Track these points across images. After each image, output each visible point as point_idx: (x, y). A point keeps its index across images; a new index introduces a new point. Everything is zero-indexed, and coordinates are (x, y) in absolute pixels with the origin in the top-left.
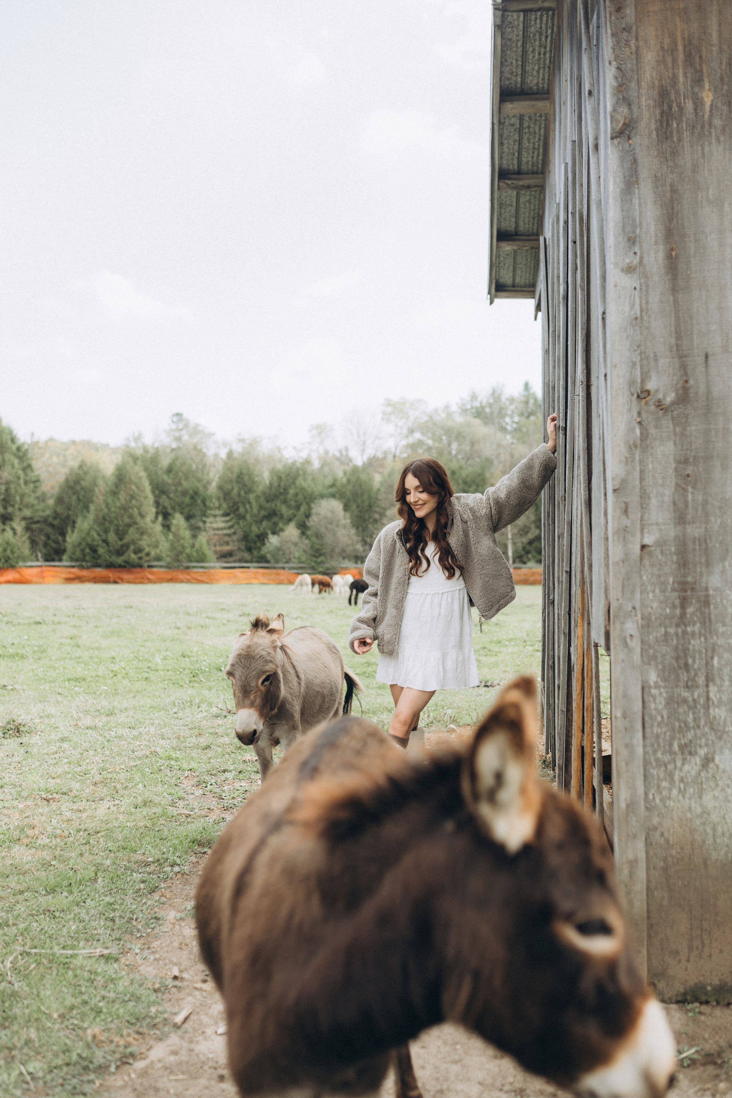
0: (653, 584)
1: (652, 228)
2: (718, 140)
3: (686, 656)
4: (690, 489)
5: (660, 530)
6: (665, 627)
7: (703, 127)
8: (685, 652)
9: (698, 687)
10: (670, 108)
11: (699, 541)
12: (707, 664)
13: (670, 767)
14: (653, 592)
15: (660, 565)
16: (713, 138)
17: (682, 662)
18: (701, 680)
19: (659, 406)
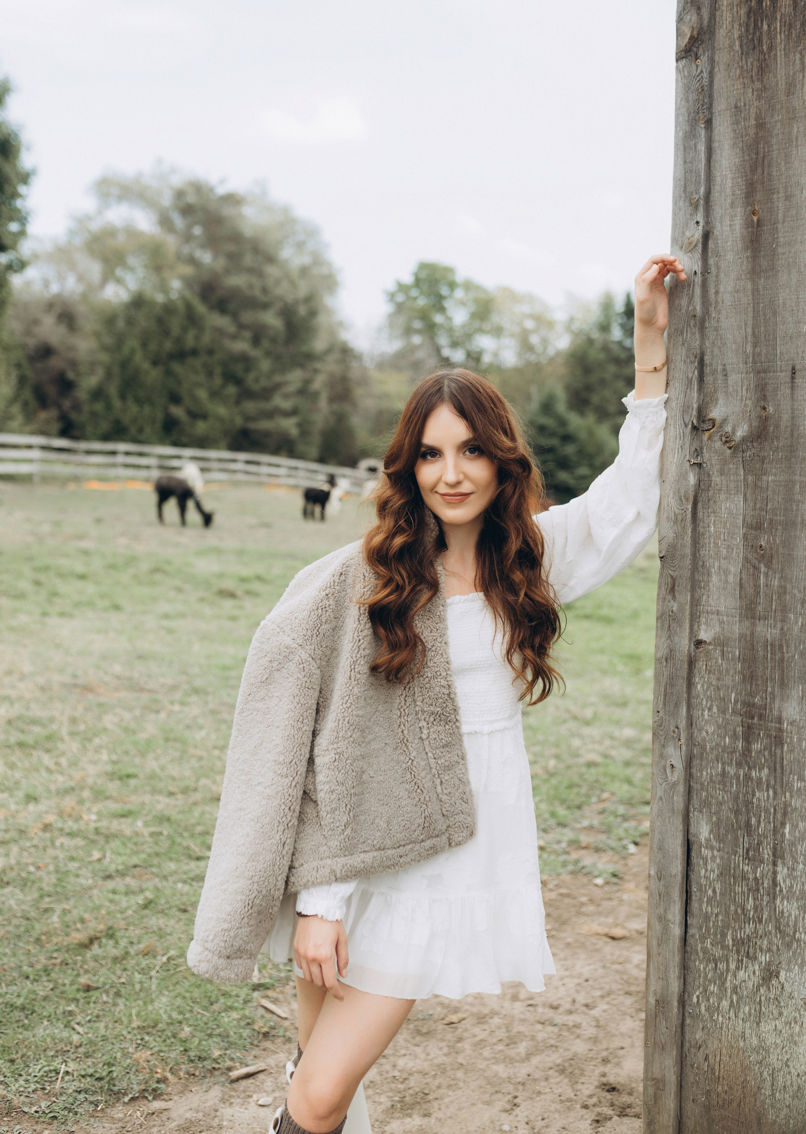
0: (709, 698)
1: (729, 183)
3: (748, 812)
4: (763, 569)
5: (721, 623)
6: (723, 764)
8: (747, 806)
9: (762, 862)
11: (772, 645)
12: (775, 831)
13: (721, 966)
14: (710, 709)
15: (720, 672)
17: (743, 819)
18: (767, 853)
19: (726, 442)
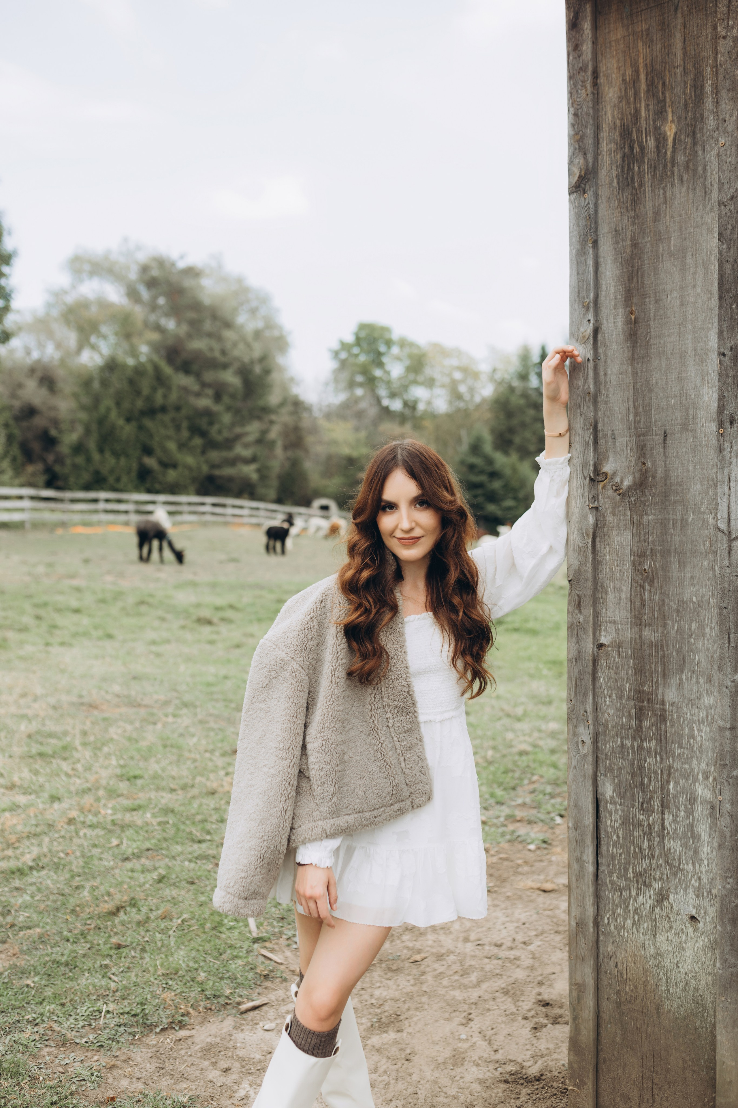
0: (610, 688)
1: (612, 289)
2: (681, 180)
3: (641, 775)
4: (647, 587)
5: (617, 629)
6: (622, 738)
7: (665, 166)
8: (640, 770)
9: (653, 812)
10: (632, 148)
11: (655, 645)
12: (662, 788)
13: (626, 894)
14: (610, 697)
15: (617, 668)
16: (676, 177)
17: (638, 779)
18: (656, 805)
19: (616, 490)
